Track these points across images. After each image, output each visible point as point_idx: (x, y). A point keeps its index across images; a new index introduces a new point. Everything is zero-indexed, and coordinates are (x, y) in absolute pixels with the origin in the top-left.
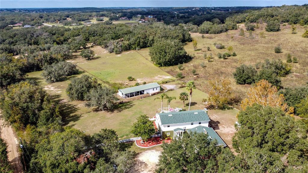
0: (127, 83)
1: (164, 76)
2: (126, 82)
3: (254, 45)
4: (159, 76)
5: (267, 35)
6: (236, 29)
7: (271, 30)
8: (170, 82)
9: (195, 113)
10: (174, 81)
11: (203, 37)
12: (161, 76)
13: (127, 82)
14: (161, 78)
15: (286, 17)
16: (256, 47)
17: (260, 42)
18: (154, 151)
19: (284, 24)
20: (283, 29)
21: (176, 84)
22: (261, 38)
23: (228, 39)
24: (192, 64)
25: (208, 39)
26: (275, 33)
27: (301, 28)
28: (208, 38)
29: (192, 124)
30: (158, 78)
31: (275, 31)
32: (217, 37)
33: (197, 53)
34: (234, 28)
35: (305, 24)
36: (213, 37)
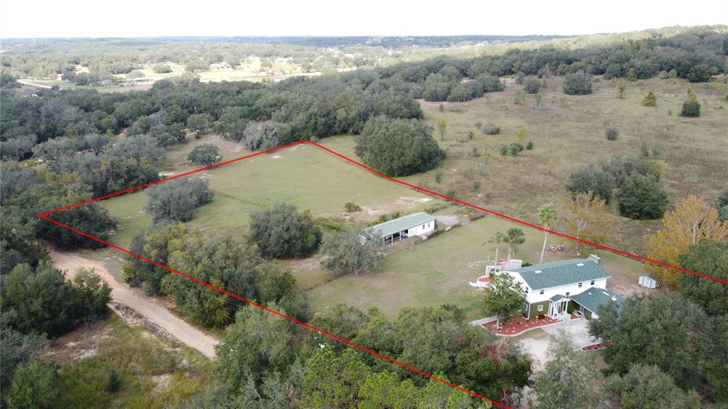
0: (348, 218)
1: (413, 198)
2: (343, 214)
3: (558, 125)
4: (402, 198)
5: (572, 103)
6: (502, 90)
7: (577, 92)
8: (437, 210)
10: (445, 207)
11: (441, 108)
12: (407, 198)
13: (346, 216)
14: (411, 201)
15: (598, 63)
16: (562, 128)
17: (564, 117)
19: (597, 79)
20: (598, 89)
21: (455, 213)
22: (562, 109)
23: (495, 112)
24: (455, 170)
25: (456, 115)
26: (585, 97)
27: (632, 86)
28: (452, 111)
29: (580, 285)
30: (405, 203)
31: (584, 94)
32: (469, 109)
33: (451, 146)
34: (497, 88)
35: (638, 78)
36: (462, 108)
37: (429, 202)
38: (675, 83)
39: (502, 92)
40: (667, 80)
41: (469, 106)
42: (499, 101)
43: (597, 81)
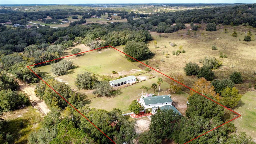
1: (136, 70)
3: (198, 43)
4: (133, 69)
5: (207, 34)
6: (184, 29)
7: (210, 30)
8: (141, 74)
9: (164, 98)
10: (144, 73)
11: (160, 36)
12: (134, 70)
13: (112, 75)
14: (134, 71)
15: (221, 19)
17: (202, 40)
18: (142, 120)
20: (219, 29)
21: (146, 76)
22: (202, 37)
24: (154, 60)
26: (213, 32)
27: (231, 28)
28: (164, 37)
29: (162, 104)
30: (133, 71)
31: (213, 31)
32: (170, 36)
33: (157, 50)
34: (183, 28)
35: (234, 25)
36: (168, 36)
37: (140, 71)
38: (247, 28)
39: (185, 30)
40: (245, 26)
41: (170, 35)
42: (182, 33)
43: (219, 26)
